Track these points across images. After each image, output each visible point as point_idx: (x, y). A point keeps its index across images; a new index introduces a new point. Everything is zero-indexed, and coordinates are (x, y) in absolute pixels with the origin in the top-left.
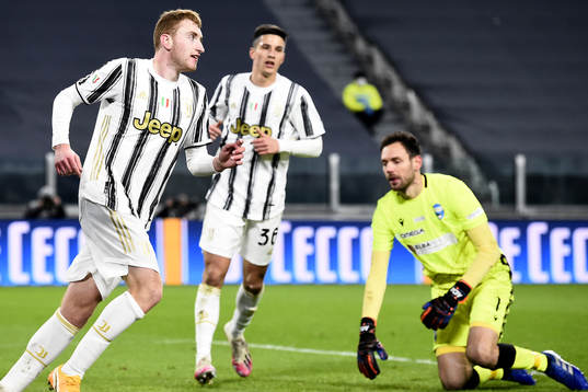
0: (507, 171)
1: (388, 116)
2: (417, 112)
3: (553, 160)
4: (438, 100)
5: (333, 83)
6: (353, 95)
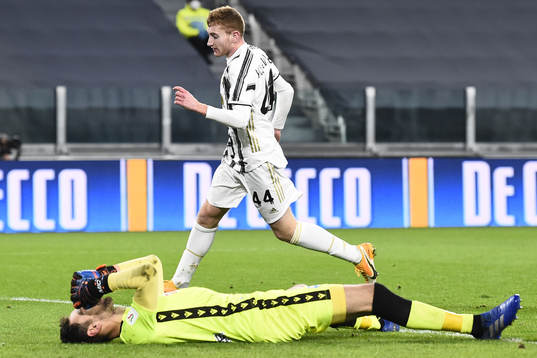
0: (355, 104)
3: (404, 92)
5: (165, 7)
6: (185, 19)
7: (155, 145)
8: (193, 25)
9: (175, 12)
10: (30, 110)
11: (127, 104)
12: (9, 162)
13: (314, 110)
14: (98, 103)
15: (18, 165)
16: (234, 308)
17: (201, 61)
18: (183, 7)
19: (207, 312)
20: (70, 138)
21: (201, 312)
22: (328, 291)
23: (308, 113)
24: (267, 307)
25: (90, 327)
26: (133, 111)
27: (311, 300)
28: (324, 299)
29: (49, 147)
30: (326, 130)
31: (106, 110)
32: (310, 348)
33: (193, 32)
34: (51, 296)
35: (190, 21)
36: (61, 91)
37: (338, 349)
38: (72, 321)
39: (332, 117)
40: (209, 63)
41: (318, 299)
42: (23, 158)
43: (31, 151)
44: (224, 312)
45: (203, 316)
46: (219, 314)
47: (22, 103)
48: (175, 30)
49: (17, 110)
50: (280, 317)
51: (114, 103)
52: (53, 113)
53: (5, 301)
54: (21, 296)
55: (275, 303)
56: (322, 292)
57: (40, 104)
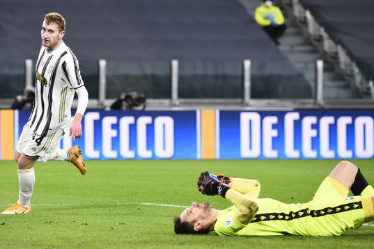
1: (289, 30)
2: (313, 27)
4: (328, 18)
5: (247, 5)
6: (261, 14)
7: (239, 100)
8: (266, 18)
9: (254, 9)
10: (154, 77)
11: (220, 72)
12: (138, 111)
13: (352, 76)
14: (200, 71)
15: (144, 113)
16: (294, 216)
17: (272, 43)
18: (259, 6)
19: (276, 216)
20: (181, 96)
21: (272, 217)
22: (360, 202)
23: (347, 78)
24: (318, 216)
25: (196, 224)
26: (224, 77)
27: (348, 210)
28: (357, 208)
29: (166, 101)
30: (360, 90)
31: (206, 76)
32: (349, 241)
33: (267, 23)
34: (168, 202)
35: (265, 15)
36: (175, 64)
37: (369, 241)
38: (182, 220)
39: (365, 81)
40: (277, 44)
41: (353, 209)
42: (148, 109)
43: (153, 104)
44: (287, 218)
45: (273, 219)
46: (284, 219)
47: (149, 71)
48: (254, 21)
49: (145, 76)
50: (327, 222)
51: (210, 72)
52: (169, 78)
53: (136, 205)
54: (147, 202)
55: (323, 212)
56: (356, 203)
57: (160, 72)
